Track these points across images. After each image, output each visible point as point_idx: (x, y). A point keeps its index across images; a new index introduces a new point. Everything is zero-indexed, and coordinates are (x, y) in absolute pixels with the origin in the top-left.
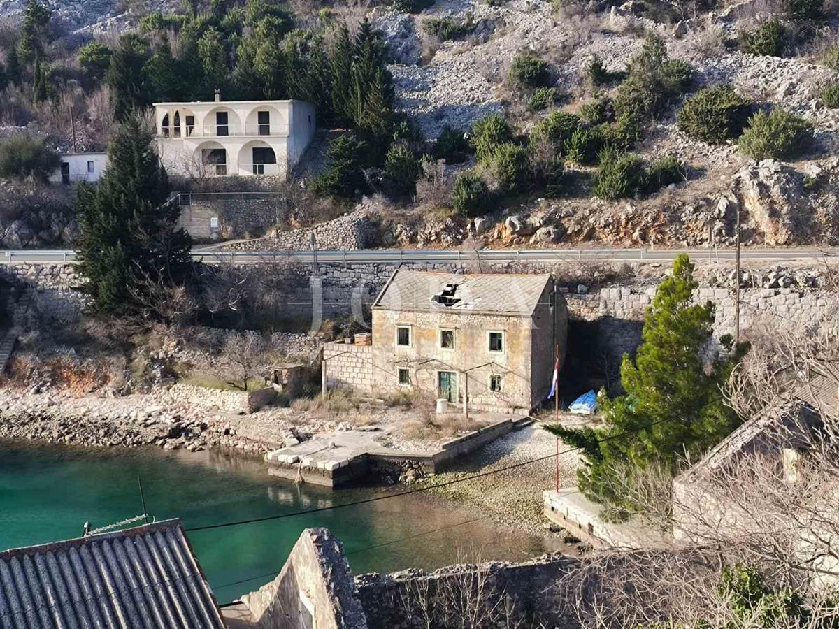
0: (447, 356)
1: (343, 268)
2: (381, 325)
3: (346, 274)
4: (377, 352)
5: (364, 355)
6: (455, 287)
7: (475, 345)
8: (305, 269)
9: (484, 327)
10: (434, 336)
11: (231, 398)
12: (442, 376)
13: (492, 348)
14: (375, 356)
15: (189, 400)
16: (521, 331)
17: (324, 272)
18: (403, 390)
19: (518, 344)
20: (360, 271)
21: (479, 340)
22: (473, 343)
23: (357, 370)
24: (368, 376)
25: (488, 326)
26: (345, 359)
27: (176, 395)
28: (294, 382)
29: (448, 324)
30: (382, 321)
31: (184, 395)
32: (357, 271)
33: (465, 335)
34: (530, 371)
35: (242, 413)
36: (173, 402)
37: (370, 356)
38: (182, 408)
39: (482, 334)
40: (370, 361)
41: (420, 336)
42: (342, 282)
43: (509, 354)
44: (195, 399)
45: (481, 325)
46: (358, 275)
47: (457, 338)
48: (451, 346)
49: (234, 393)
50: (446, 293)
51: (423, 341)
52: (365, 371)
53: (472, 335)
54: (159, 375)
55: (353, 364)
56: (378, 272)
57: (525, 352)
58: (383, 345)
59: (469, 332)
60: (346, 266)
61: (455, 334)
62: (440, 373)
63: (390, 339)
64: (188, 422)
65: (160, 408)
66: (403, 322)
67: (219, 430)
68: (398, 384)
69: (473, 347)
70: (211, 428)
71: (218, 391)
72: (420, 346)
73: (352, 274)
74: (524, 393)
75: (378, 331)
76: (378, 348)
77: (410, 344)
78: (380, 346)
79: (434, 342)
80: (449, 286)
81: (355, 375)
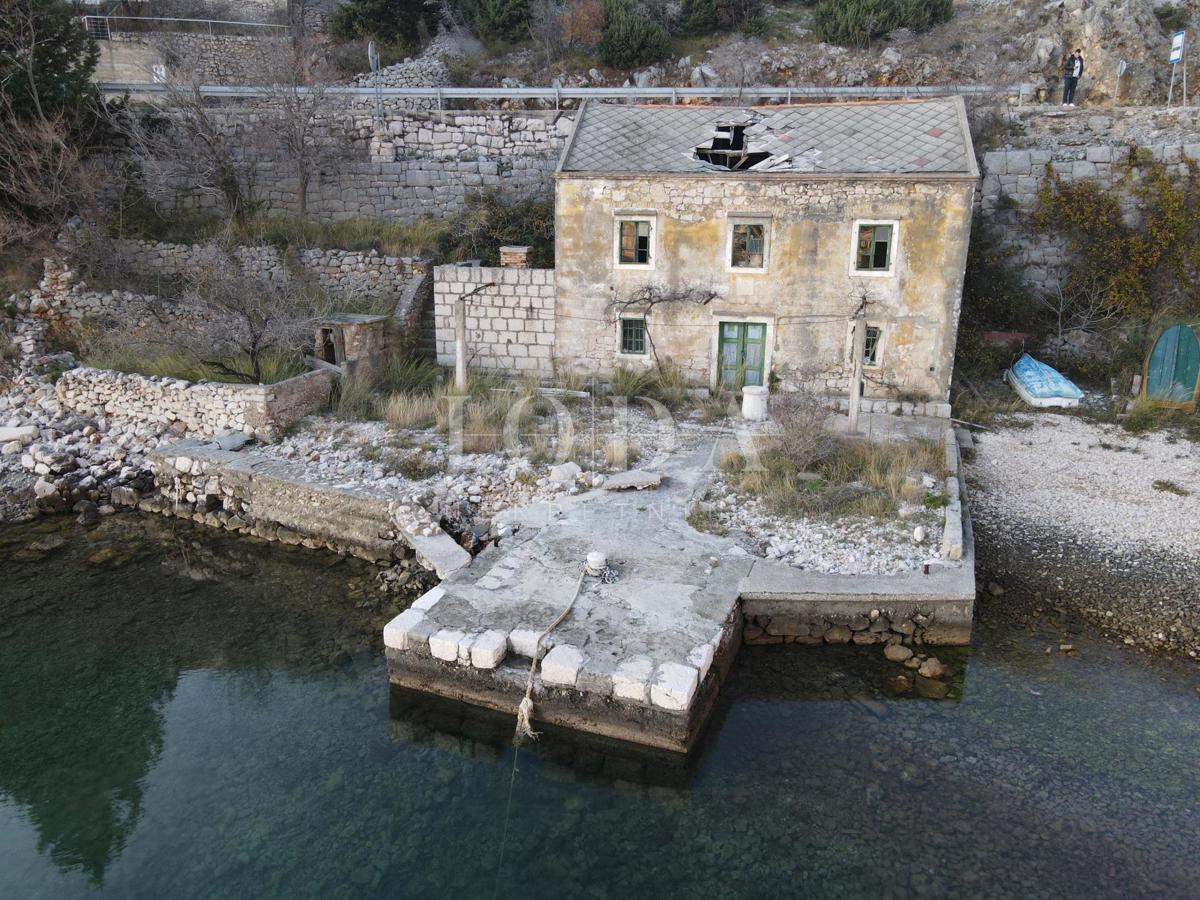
0: (747, 285)
1: (438, 122)
2: (579, 217)
3: (445, 137)
4: (566, 282)
5: (533, 290)
6: (739, 131)
7: (821, 256)
8: (358, 123)
9: (848, 212)
10: (715, 238)
11: (218, 402)
12: (728, 334)
13: (863, 264)
14: (560, 291)
15: (108, 408)
16: (943, 219)
17: (398, 131)
18: (630, 367)
19: (934, 252)
20: (474, 129)
21: (831, 245)
22: (814, 252)
23: (516, 325)
24: (543, 339)
25: (856, 210)
26: (486, 300)
27: (70, 394)
28: (371, 355)
29: (753, 209)
30: (581, 208)
31: (92, 395)
32: (467, 129)
33: (796, 234)
34: (957, 314)
35: (251, 442)
36: (66, 415)
37: (549, 291)
38: (86, 430)
39: (842, 231)
40: (549, 303)
41: (678, 239)
42: (437, 154)
43: (909, 274)
44: (120, 404)
45: (840, 209)
46: (469, 138)
47: (774, 243)
48: (756, 259)
49: (226, 390)
50: (718, 143)
51: (684, 252)
52: (538, 326)
53: (814, 235)
54: (31, 348)
55: (507, 313)
56: (511, 132)
57: (950, 270)
58: (583, 265)
59: (806, 226)
60: (444, 118)
61: (771, 234)
62: (722, 324)
63: (597, 249)
64: (99, 471)
65: (28, 430)
66: (635, 208)
67: (190, 497)
68: (618, 354)
69: (814, 262)
70: (165, 492)
71: (181, 384)
72: (676, 263)
73: (458, 137)
74: (938, 365)
75: (569, 232)
76: (571, 273)
77: (652, 261)
78: (575, 269)
79: (714, 254)
80: (721, 129)
81: (512, 337)
